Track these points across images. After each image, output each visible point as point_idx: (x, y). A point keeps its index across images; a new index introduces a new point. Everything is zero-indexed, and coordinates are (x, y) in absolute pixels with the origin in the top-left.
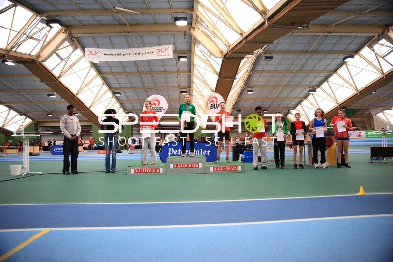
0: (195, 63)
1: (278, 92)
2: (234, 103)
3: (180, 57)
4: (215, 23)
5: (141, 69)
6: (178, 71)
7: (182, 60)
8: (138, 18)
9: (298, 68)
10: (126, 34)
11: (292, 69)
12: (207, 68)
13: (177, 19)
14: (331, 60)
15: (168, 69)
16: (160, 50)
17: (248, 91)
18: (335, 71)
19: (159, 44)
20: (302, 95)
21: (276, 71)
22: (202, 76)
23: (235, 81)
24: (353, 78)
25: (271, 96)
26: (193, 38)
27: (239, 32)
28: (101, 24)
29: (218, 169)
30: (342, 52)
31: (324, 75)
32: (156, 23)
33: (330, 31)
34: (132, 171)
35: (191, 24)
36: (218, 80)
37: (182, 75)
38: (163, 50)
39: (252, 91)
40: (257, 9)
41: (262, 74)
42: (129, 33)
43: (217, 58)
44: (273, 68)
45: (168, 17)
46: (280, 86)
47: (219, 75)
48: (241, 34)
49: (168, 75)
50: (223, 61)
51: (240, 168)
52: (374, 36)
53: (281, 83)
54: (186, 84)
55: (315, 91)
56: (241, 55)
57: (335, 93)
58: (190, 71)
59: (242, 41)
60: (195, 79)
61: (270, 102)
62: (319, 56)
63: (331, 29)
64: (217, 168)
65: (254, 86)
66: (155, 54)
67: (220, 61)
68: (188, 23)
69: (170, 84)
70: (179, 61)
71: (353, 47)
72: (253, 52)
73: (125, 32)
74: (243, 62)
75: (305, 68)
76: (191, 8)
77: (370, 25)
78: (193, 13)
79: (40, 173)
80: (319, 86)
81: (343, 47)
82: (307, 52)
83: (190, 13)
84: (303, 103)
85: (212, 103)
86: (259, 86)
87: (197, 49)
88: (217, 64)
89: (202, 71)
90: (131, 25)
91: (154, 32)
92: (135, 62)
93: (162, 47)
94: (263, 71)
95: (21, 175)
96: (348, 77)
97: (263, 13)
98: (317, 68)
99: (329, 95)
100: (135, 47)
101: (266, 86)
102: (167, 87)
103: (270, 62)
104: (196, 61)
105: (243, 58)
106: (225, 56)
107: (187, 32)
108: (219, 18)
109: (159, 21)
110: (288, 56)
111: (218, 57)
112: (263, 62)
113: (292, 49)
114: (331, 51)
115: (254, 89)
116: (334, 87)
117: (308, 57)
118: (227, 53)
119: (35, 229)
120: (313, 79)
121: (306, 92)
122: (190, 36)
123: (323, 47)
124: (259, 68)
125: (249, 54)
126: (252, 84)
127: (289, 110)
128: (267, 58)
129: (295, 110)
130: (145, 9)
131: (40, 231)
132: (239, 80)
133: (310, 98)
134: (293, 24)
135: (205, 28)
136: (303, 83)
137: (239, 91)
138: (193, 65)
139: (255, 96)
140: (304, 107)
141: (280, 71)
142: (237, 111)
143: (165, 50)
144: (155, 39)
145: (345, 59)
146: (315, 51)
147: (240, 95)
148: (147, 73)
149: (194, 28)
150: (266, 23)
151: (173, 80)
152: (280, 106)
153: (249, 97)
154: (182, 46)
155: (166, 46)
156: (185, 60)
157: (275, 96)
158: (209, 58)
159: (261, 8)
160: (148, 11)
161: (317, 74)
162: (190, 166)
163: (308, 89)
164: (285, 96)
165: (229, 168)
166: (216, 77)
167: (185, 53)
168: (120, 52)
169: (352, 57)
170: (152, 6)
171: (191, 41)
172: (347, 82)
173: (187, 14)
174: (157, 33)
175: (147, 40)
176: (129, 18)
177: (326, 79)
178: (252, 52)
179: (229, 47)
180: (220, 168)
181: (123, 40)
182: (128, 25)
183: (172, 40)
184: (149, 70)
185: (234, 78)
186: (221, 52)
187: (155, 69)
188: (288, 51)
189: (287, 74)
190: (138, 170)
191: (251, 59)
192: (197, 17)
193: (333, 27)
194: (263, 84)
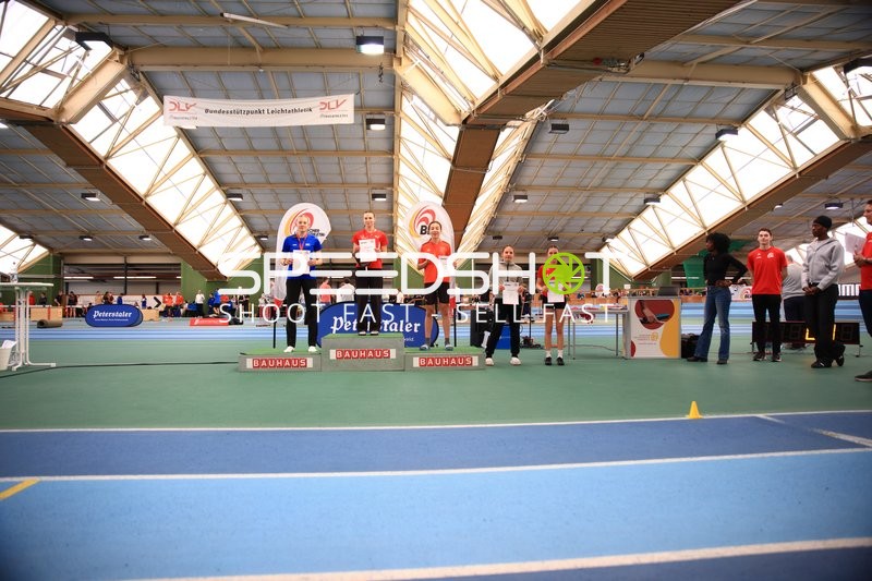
0: (402, 135)
1: (581, 200)
2: (487, 220)
3: (370, 122)
4: (443, 51)
5: (286, 144)
6: (366, 151)
7: (374, 127)
8: (279, 35)
9: (622, 150)
10: (255, 69)
11: (609, 152)
12: (429, 146)
13: (361, 40)
14: (690, 137)
15: (345, 145)
16: (327, 105)
17: (517, 197)
18: (700, 158)
19: (326, 92)
20: (631, 209)
21: (575, 156)
22: (417, 161)
23: (488, 176)
24: (736, 175)
25: (565, 208)
26: (398, 81)
27: (492, 73)
28: (199, 46)
29: (430, 362)
30: (713, 120)
31: (675, 166)
32: (319, 47)
33: (689, 76)
34: (249, 364)
35: (395, 52)
36: (451, 171)
37: (374, 159)
38: (333, 105)
39: (525, 197)
40: (524, 28)
41: (547, 162)
42: (260, 66)
43: (448, 125)
44: (569, 149)
45: (345, 37)
46: (585, 188)
47: (454, 162)
48: (496, 78)
49: (346, 159)
50: (461, 133)
51: (476, 362)
52: (778, 91)
53: (586, 182)
54: (384, 179)
55: (658, 201)
56: (501, 121)
57: (698, 205)
58: (392, 151)
59: (496, 92)
60: (403, 169)
61: (563, 221)
62: (667, 127)
63: (689, 72)
64: (427, 360)
65: (530, 187)
66: (316, 112)
67: (455, 132)
68: (386, 50)
69: (350, 179)
70: (368, 128)
71: (735, 111)
72: (523, 115)
73: (252, 65)
74: (503, 135)
75: (637, 151)
76: (394, 19)
77: (769, 66)
78: (397, 28)
79: (53, 365)
80: (665, 189)
81: (714, 110)
82: (640, 117)
83: (392, 28)
84: (633, 225)
85: (423, 223)
86: (540, 188)
87: (407, 106)
88: (450, 138)
89: (418, 152)
90: (265, 49)
91: (315, 65)
92: (274, 129)
93: (332, 99)
94: (548, 155)
95: (10, 369)
96: (725, 174)
97: (535, 36)
98: (663, 152)
99: (686, 210)
100: (274, 98)
101: (554, 187)
102: (343, 183)
103: (562, 136)
104: (406, 131)
105: (504, 126)
106: (465, 122)
107: (386, 68)
108: (449, 42)
109: (324, 43)
110: (601, 125)
111: (451, 123)
112: (548, 137)
113: (609, 109)
114: (690, 118)
115: (529, 193)
116: (697, 193)
117: (641, 129)
118: (469, 116)
119: (8, 479)
120: (655, 174)
121: (639, 201)
122: (393, 77)
123: (674, 108)
124: (541, 148)
125: (515, 119)
126: (525, 181)
127: (604, 240)
128: (555, 127)
129: (616, 239)
130: (294, 17)
131: (17, 483)
132: (497, 173)
133: (648, 214)
134: (597, 61)
135: (424, 60)
136: (633, 183)
137: (497, 197)
138: (399, 138)
139: (532, 208)
140: (634, 233)
141: (585, 157)
142: (494, 238)
143: (338, 106)
144: (317, 82)
145: (719, 134)
146: (657, 117)
147: (500, 205)
148: (299, 153)
149: (400, 59)
150: (542, 57)
151: (356, 170)
152: (585, 229)
153: (519, 209)
154: (376, 98)
155: (340, 98)
156: (381, 127)
157: (575, 208)
158: (431, 124)
159: (531, 27)
160: (300, 22)
161: (662, 165)
162: (371, 354)
163: (643, 196)
164: (596, 209)
165: (453, 362)
166: (447, 166)
167: (382, 112)
168: (240, 108)
169: (734, 131)
170: (310, 10)
171: (395, 89)
172: (723, 183)
173: (385, 29)
174: (321, 69)
175: (300, 82)
176: (261, 34)
177: (681, 175)
178: (520, 116)
179: (473, 102)
180: (433, 360)
181: (248, 82)
182: (258, 48)
183: (354, 83)
184: (305, 147)
185: (485, 168)
186: (458, 113)
187: (316, 145)
188: (601, 115)
189: (600, 164)
190: (260, 361)
191: (522, 129)
192: (406, 36)
193: (693, 67)
194: (550, 181)
